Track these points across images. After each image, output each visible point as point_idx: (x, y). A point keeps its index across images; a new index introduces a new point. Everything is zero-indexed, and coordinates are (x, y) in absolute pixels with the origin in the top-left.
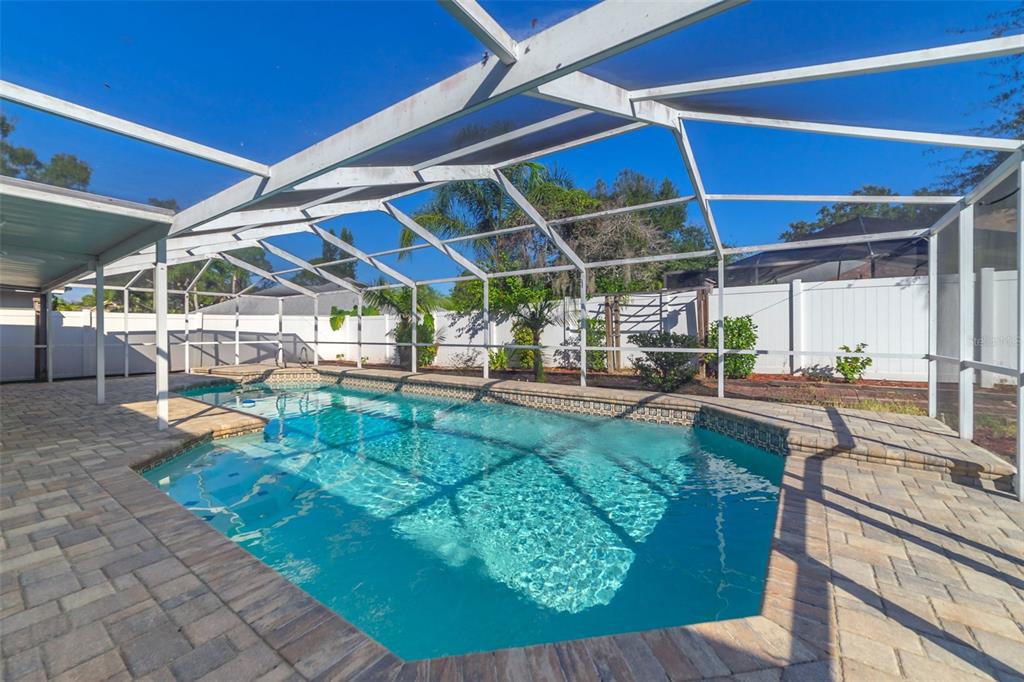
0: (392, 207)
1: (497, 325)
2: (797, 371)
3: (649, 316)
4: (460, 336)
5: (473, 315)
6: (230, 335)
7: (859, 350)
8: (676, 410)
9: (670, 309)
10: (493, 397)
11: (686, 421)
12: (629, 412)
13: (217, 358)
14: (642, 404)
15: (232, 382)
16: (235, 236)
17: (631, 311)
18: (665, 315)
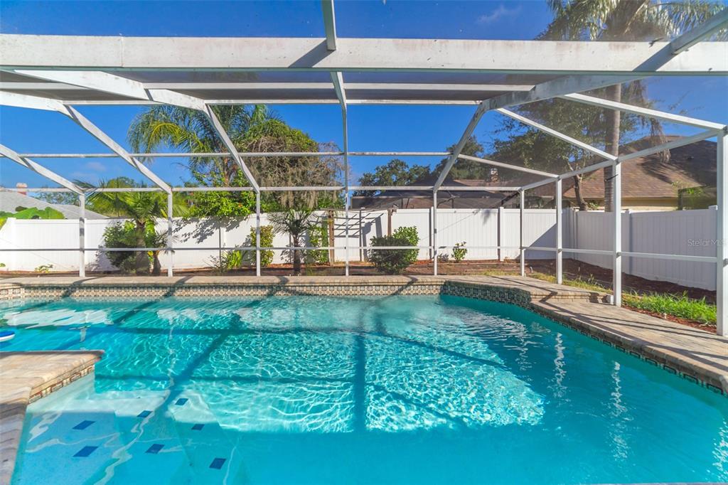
1: (228, 230)
2: (433, 258)
4: (186, 240)
5: (201, 222)
7: (462, 245)
8: (429, 285)
9: (366, 221)
10: (287, 290)
11: (436, 291)
12: (401, 290)
14: (410, 284)
17: (341, 222)
18: (363, 225)
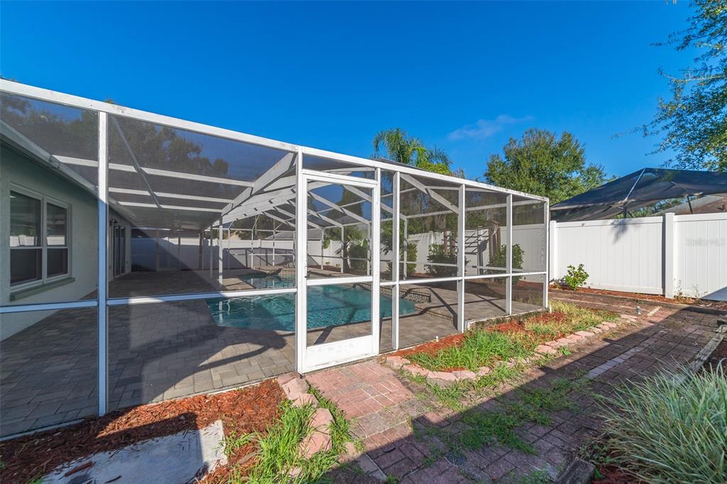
0: (312, 194)
2: (552, 281)
3: (472, 243)
6: (271, 250)
7: (580, 268)
9: (482, 239)
13: (267, 261)
15: (265, 273)
16: (292, 190)
18: (480, 243)
